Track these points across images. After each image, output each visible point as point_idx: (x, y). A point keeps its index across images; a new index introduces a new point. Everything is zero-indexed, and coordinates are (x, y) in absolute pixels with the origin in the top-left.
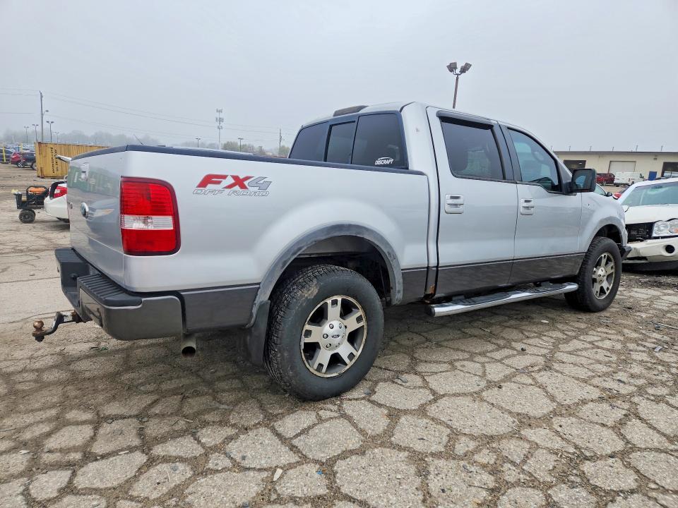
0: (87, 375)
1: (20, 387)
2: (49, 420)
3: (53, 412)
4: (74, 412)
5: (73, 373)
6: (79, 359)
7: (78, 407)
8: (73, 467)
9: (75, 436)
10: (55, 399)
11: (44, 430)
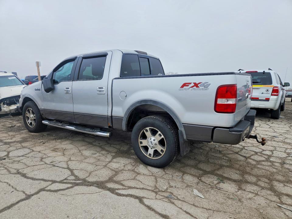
0: (238, 172)
1: (267, 181)
2: (261, 165)
3: (259, 166)
4: (252, 163)
5: (242, 175)
6: (235, 181)
7: (250, 164)
8: (261, 153)
9: (256, 158)
10: (256, 170)
11: (264, 163)
